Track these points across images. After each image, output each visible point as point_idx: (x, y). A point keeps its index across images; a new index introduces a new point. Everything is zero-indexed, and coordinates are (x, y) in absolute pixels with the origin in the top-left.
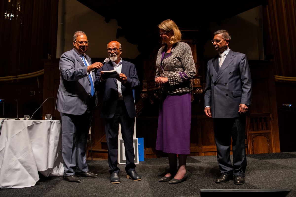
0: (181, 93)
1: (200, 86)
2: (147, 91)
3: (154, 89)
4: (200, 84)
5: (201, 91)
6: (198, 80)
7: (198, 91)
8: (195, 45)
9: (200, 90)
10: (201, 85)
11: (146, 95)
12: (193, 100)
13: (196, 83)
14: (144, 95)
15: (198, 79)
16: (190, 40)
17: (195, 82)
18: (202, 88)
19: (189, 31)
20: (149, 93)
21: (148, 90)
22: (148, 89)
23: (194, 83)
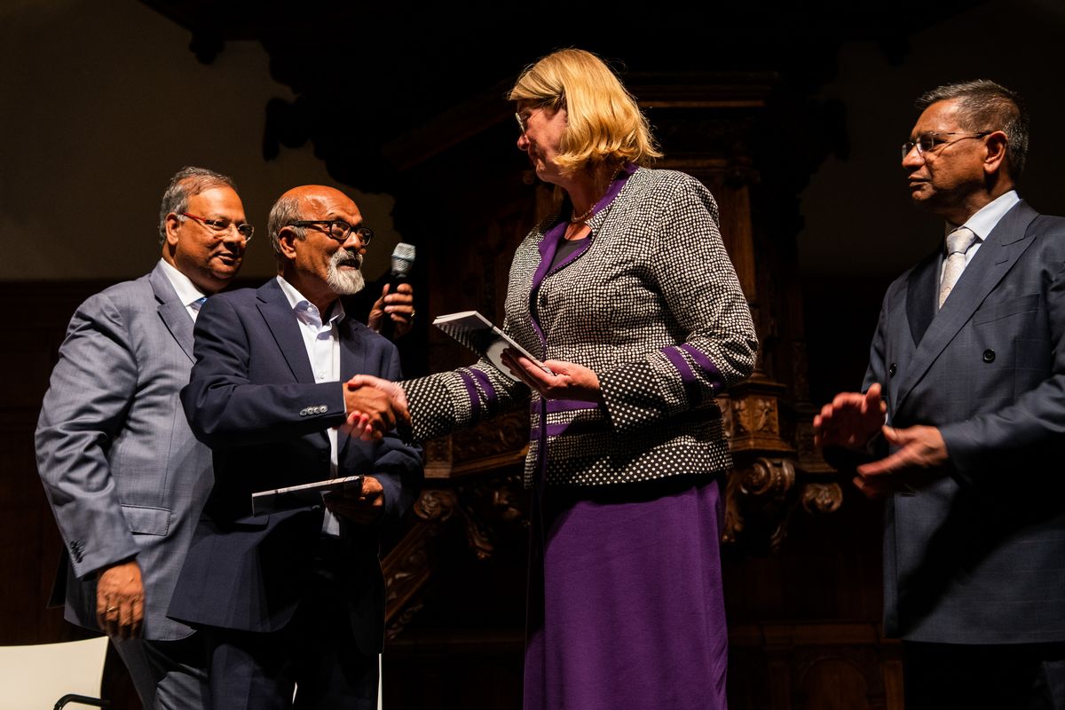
0: (651, 479)
1: (776, 445)
2: (451, 474)
3: (493, 462)
4: (776, 430)
5: (783, 475)
6: (761, 403)
7: (763, 472)
8: (745, 191)
9: (780, 466)
10: (786, 435)
11: (446, 501)
12: (737, 527)
13: (749, 427)
14: (432, 504)
15: (765, 401)
16: (714, 162)
17: (745, 420)
18: (792, 457)
19: (703, 104)
20: (461, 489)
21: (458, 470)
22: (455, 465)
23: (742, 427)
